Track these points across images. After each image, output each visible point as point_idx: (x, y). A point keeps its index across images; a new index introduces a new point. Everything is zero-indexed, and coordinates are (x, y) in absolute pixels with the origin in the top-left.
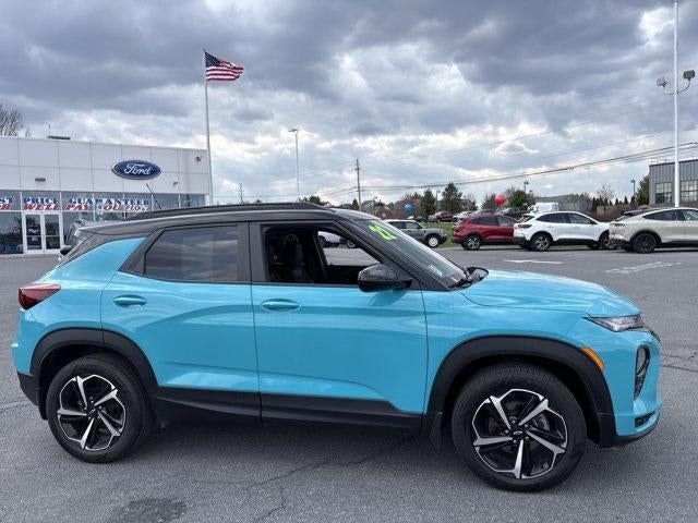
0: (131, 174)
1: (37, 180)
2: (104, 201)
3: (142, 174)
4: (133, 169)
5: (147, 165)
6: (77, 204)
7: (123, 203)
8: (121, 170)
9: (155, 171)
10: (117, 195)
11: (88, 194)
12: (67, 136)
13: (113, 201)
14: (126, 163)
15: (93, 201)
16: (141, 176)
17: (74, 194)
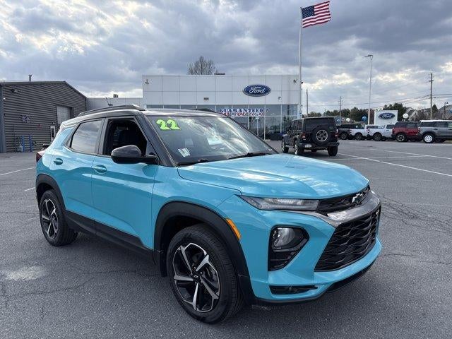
0: (253, 93)
1: (205, 99)
2: (238, 110)
3: (259, 93)
4: (254, 90)
5: (263, 87)
6: (224, 113)
7: (248, 111)
8: (248, 91)
9: (267, 91)
10: (245, 106)
11: (230, 106)
12: (223, 73)
13: (242, 110)
14: (251, 87)
15: (232, 110)
16: (259, 94)
17: (223, 106)
